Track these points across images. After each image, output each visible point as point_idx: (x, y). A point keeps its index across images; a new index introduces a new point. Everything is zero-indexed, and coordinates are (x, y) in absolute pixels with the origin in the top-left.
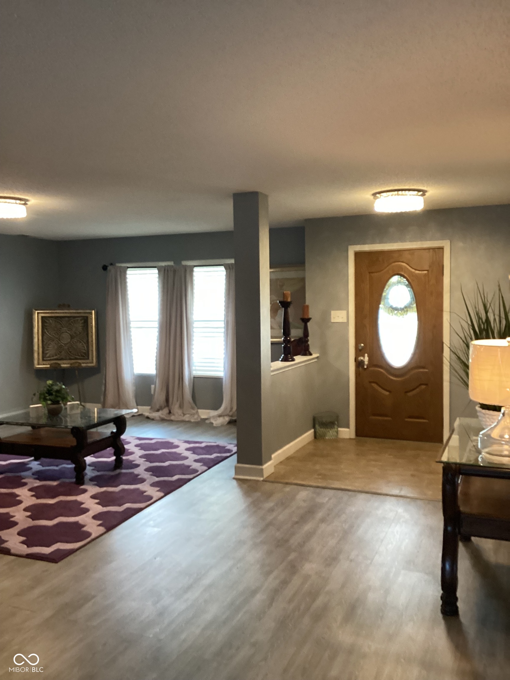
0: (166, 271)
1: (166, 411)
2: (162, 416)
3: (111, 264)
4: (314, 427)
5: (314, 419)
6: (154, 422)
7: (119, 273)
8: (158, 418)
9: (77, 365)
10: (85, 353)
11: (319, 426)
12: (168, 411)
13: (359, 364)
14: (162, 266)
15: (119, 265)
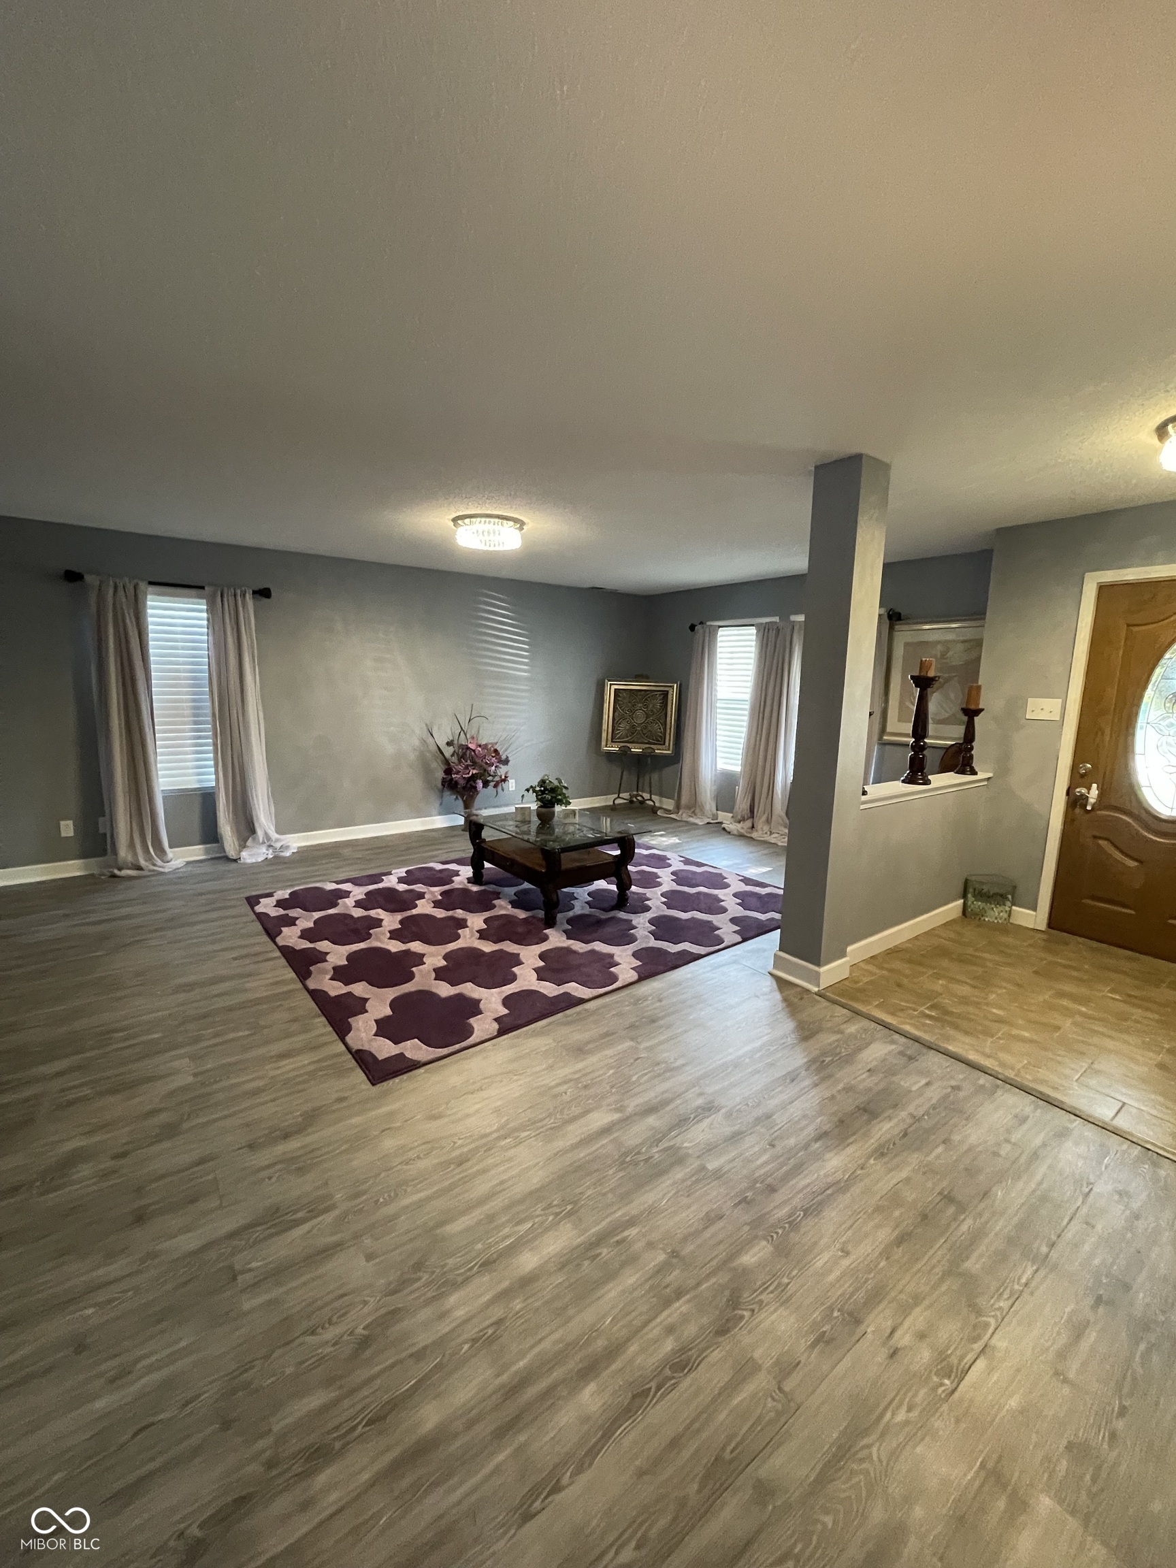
0: (766, 630)
1: (748, 823)
2: (742, 831)
3: (701, 623)
4: (964, 896)
5: (966, 883)
6: (730, 837)
7: (707, 635)
8: (735, 832)
9: (649, 751)
10: (660, 737)
11: (974, 896)
12: (750, 825)
13: (1075, 802)
14: (762, 624)
15: (709, 623)
